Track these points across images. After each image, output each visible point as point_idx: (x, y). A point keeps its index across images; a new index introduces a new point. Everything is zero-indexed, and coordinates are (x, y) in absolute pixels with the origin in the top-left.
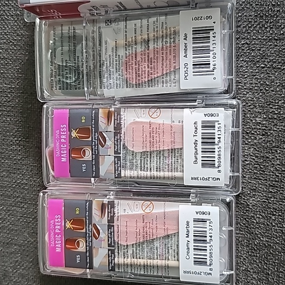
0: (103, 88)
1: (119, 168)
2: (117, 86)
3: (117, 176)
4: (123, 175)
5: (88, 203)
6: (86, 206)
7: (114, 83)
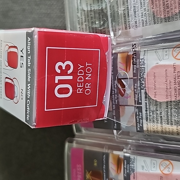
0: (128, 28)
1: (141, 120)
2: (143, 24)
3: (139, 129)
4: (145, 129)
5: (104, 156)
6: (103, 158)
7: (139, 20)
